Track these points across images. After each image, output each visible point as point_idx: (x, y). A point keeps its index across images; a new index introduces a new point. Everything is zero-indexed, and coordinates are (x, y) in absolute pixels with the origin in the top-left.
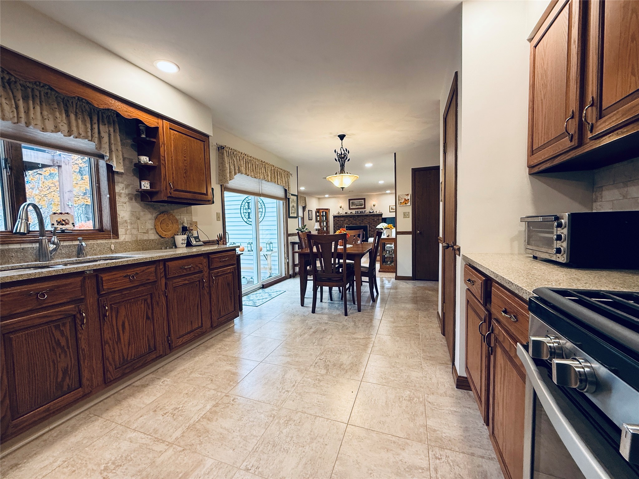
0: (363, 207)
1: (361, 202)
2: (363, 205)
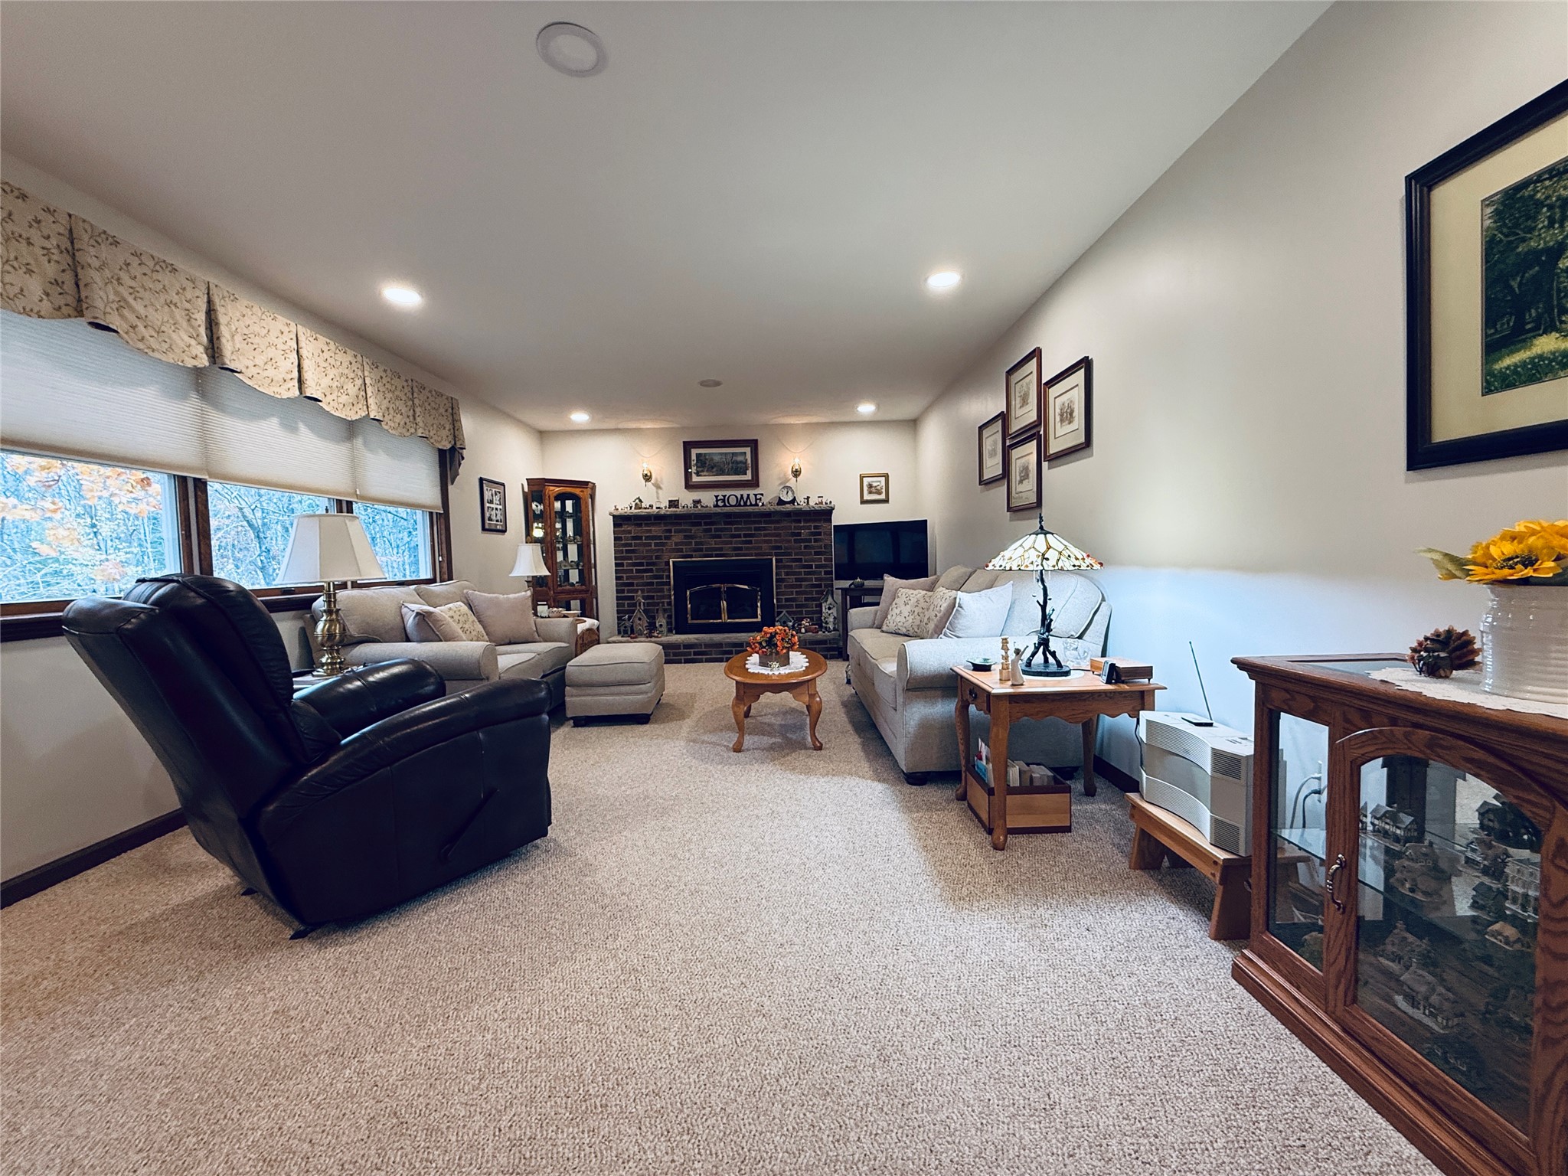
0: (748, 477)
1: (740, 458)
2: (749, 472)
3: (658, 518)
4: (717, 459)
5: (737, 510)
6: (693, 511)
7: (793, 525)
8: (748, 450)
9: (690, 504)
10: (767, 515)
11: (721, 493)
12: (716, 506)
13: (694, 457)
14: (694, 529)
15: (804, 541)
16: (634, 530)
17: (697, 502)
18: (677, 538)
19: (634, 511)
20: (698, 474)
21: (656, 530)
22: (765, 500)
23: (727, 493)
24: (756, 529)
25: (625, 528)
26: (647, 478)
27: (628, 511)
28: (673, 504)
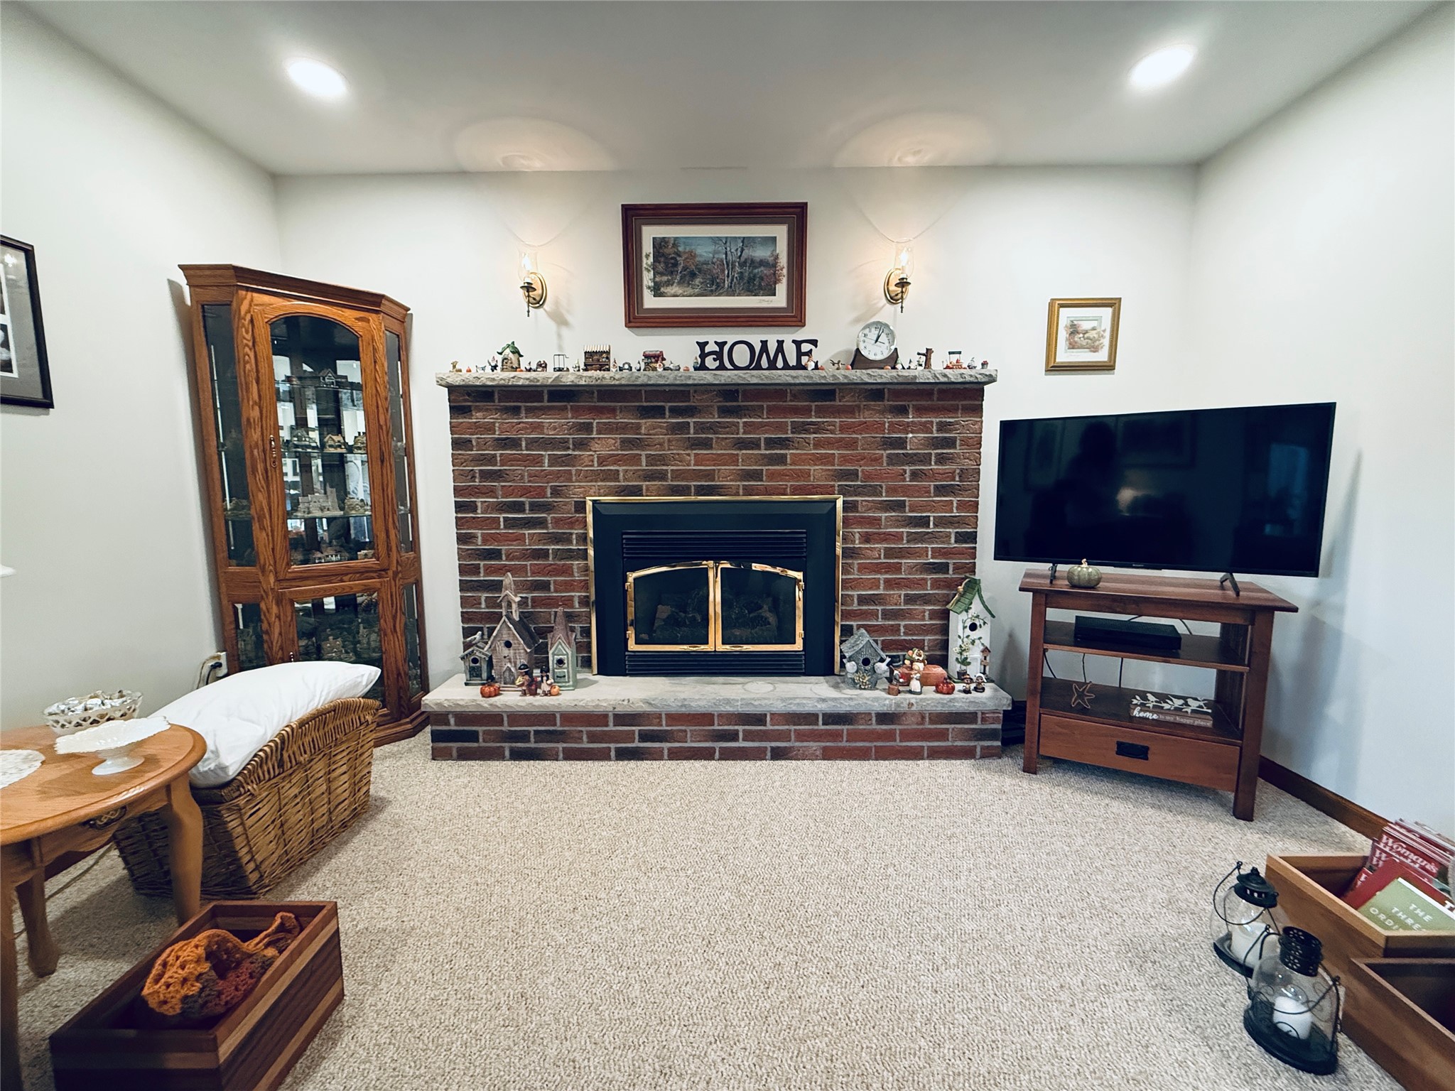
0: (779, 299)
1: (760, 253)
2: (782, 288)
3: (562, 396)
4: (704, 252)
5: (753, 377)
6: (644, 378)
7: (888, 419)
8: (780, 232)
9: (636, 361)
10: (824, 394)
11: (713, 337)
12: (702, 367)
13: (647, 247)
14: (646, 423)
15: (911, 459)
16: (501, 424)
17: (653, 358)
18: (605, 445)
19: (502, 376)
20: (657, 292)
21: (554, 424)
22: (821, 355)
23: (730, 336)
24: (798, 428)
25: (477, 417)
26: (534, 296)
27: (487, 377)
28: (596, 360)
